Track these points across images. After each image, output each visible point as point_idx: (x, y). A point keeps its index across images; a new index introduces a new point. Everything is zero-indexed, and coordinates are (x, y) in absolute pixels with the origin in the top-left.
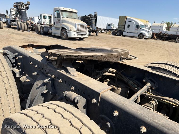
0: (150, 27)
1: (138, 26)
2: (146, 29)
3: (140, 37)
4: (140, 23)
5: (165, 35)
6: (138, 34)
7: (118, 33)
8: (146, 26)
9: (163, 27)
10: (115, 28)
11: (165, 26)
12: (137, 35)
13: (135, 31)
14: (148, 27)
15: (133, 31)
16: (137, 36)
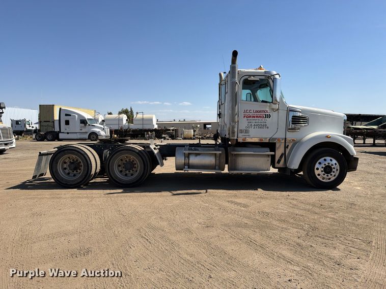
0: (103, 121)
1: (84, 122)
2: (98, 125)
3: (92, 139)
4: (87, 116)
5: (129, 131)
6: (88, 134)
7: (49, 137)
8: (96, 120)
9: (122, 120)
10: (32, 127)
11: (125, 117)
12: (86, 136)
13: (81, 130)
14: (100, 120)
15: (78, 131)
16: (87, 138)
